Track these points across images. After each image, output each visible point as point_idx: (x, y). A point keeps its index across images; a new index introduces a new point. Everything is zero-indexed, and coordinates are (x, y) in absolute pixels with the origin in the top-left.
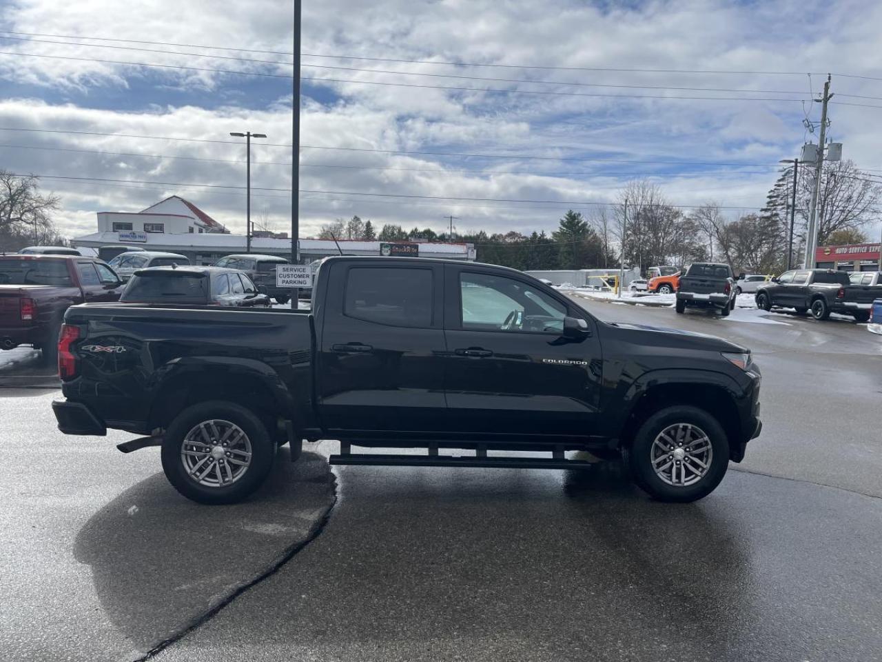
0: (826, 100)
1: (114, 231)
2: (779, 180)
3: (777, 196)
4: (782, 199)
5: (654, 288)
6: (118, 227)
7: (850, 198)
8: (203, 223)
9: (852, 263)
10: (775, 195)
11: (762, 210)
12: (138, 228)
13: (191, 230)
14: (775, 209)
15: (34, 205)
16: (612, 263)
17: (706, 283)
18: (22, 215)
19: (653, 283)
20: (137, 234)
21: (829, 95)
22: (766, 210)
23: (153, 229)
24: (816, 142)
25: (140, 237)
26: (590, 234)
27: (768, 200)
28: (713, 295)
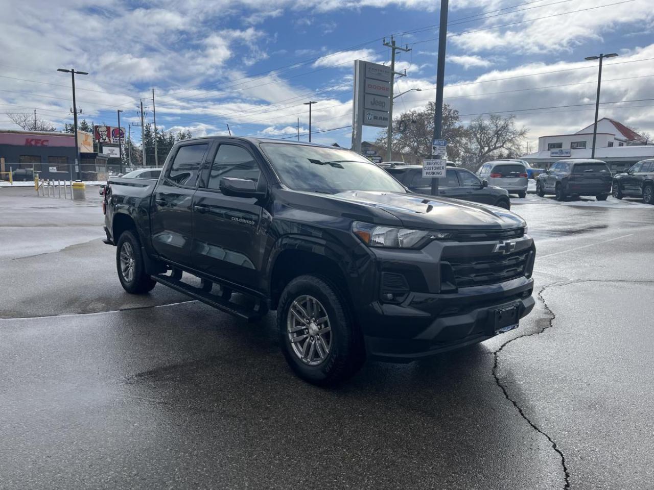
1: (548, 150)
6: (551, 146)
8: (624, 138)
12: (566, 146)
13: (611, 145)
15: (512, 136)
18: (504, 143)
20: (564, 151)
23: (577, 146)
25: (567, 153)
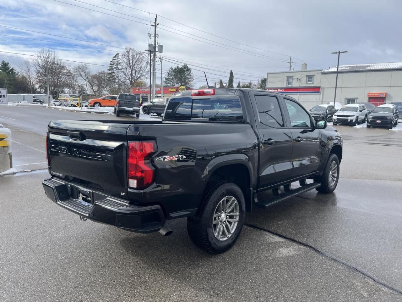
0: (156, 26)
2: (114, 57)
3: (113, 64)
4: (115, 65)
5: (92, 105)
7: (141, 68)
9: (147, 95)
10: (112, 63)
11: (108, 70)
14: (113, 70)
16: (34, 91)
17: (131, 103)
19: (91, 102)
21: (157, 24)
22: (109, 70)
24: (153, 43)
26: (17, 75)
27: (110, 66)
28: (134, 108)
